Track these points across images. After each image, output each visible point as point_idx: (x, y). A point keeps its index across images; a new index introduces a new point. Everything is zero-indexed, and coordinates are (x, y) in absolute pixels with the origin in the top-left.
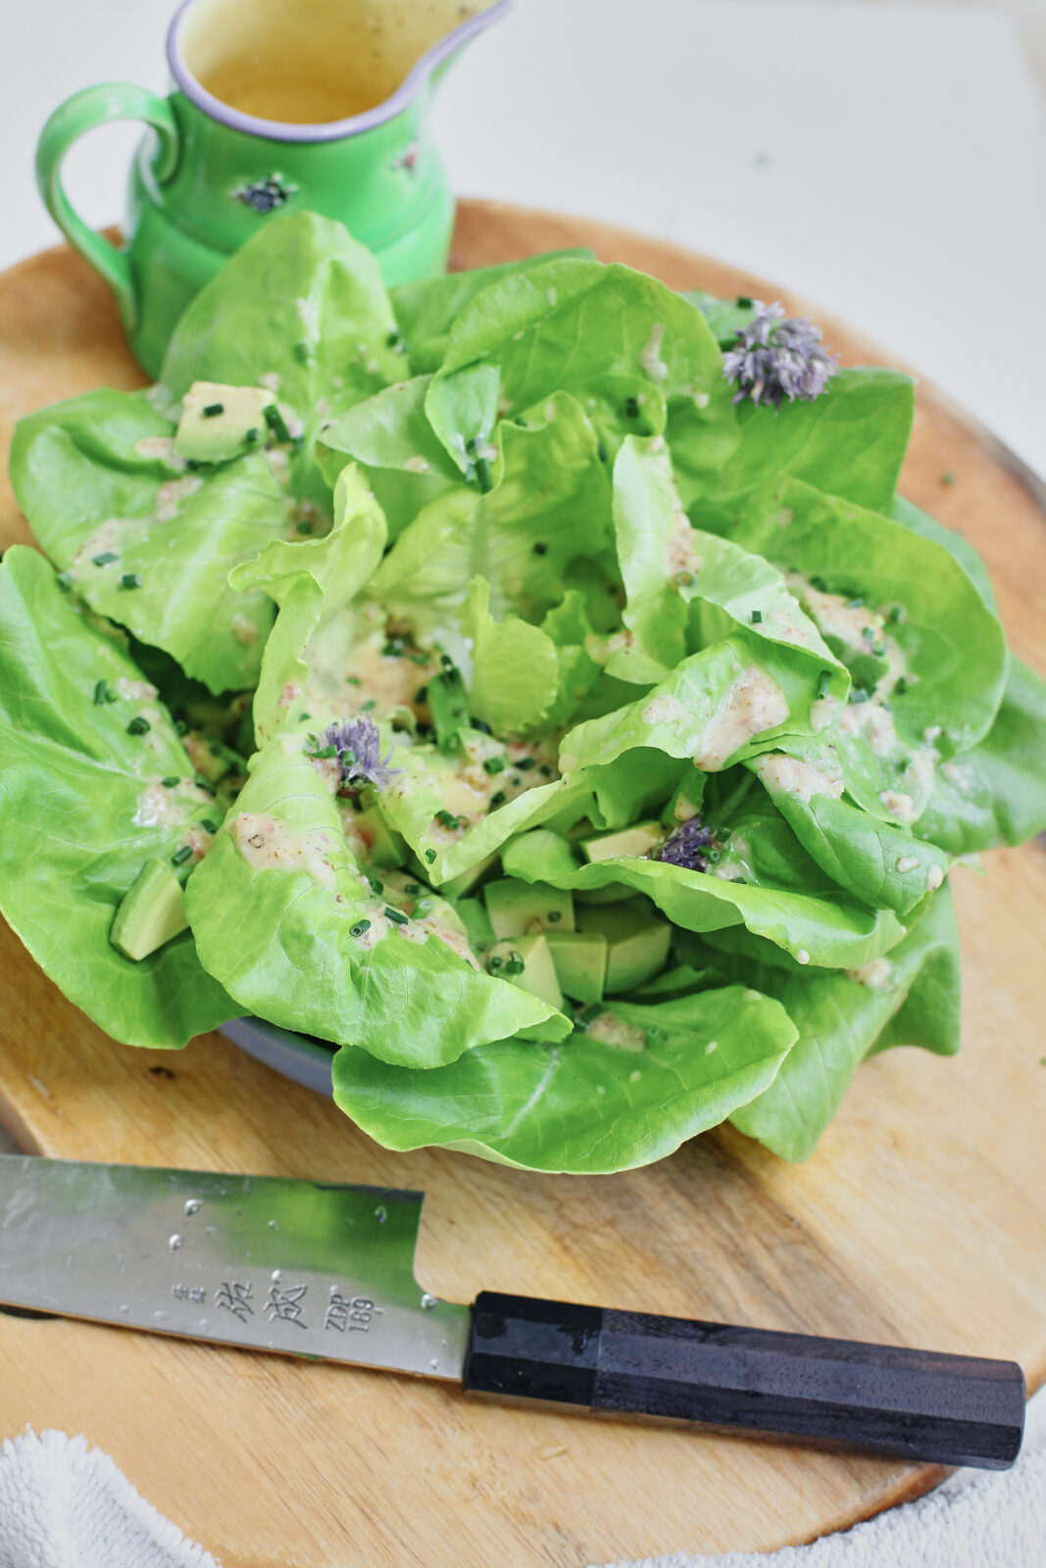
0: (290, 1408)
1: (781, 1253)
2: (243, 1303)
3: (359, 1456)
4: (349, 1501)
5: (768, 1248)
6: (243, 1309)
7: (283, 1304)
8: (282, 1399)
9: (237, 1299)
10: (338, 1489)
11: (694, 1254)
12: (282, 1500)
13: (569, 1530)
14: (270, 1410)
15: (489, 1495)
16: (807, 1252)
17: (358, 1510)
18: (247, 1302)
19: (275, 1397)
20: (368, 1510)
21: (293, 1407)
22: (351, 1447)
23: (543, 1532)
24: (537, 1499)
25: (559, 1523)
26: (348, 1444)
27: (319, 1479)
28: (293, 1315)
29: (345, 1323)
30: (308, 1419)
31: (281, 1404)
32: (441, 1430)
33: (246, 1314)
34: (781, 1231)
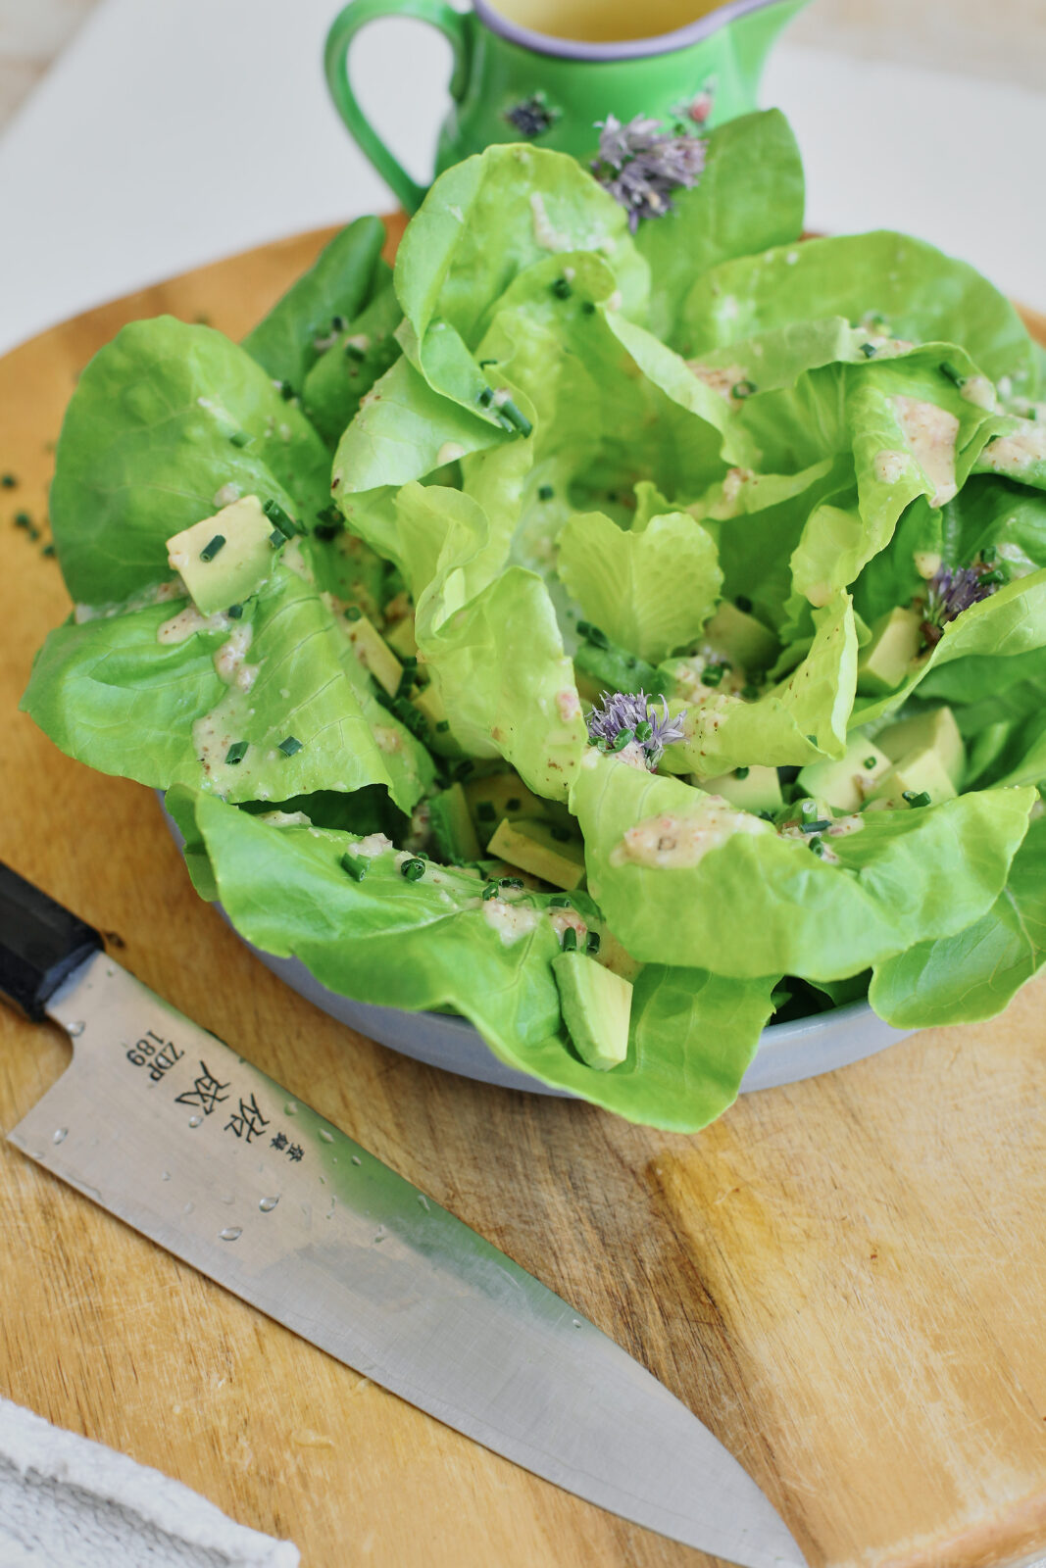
0: (66, 1296)
1: (679, 1328)
2: (244, 1115)
3: (110, 1367)
4: (75, 1407)
5: (666, 1317)
6: (248, 1109)
7: (208, 1095)
8: (63, 1283)
9: (247, 1121)
10: (71, 1391)
11: (578, 1294)
12: (9, 1379)
13: (288, 1528)
14: (46, 1291)
15: (222, 1459)
16: (709, 1337)
17: (79, 1418)
18: (239, 1114)
19: (58, 1278)
20: (88, 1424)
21: (70, 1296)
22: (106, 1357)
23: (260, 1517)
24: (271, 1482)
25: (282, 1516)
26: (105, 1351)
27: (57, 1374)
28: (207, 1082)
29: (164, 1050)
30: (77, 1312)
31: (60, 1289)
32: (208, 1374)
33: (248, 1103)
34: (689, 1305)
